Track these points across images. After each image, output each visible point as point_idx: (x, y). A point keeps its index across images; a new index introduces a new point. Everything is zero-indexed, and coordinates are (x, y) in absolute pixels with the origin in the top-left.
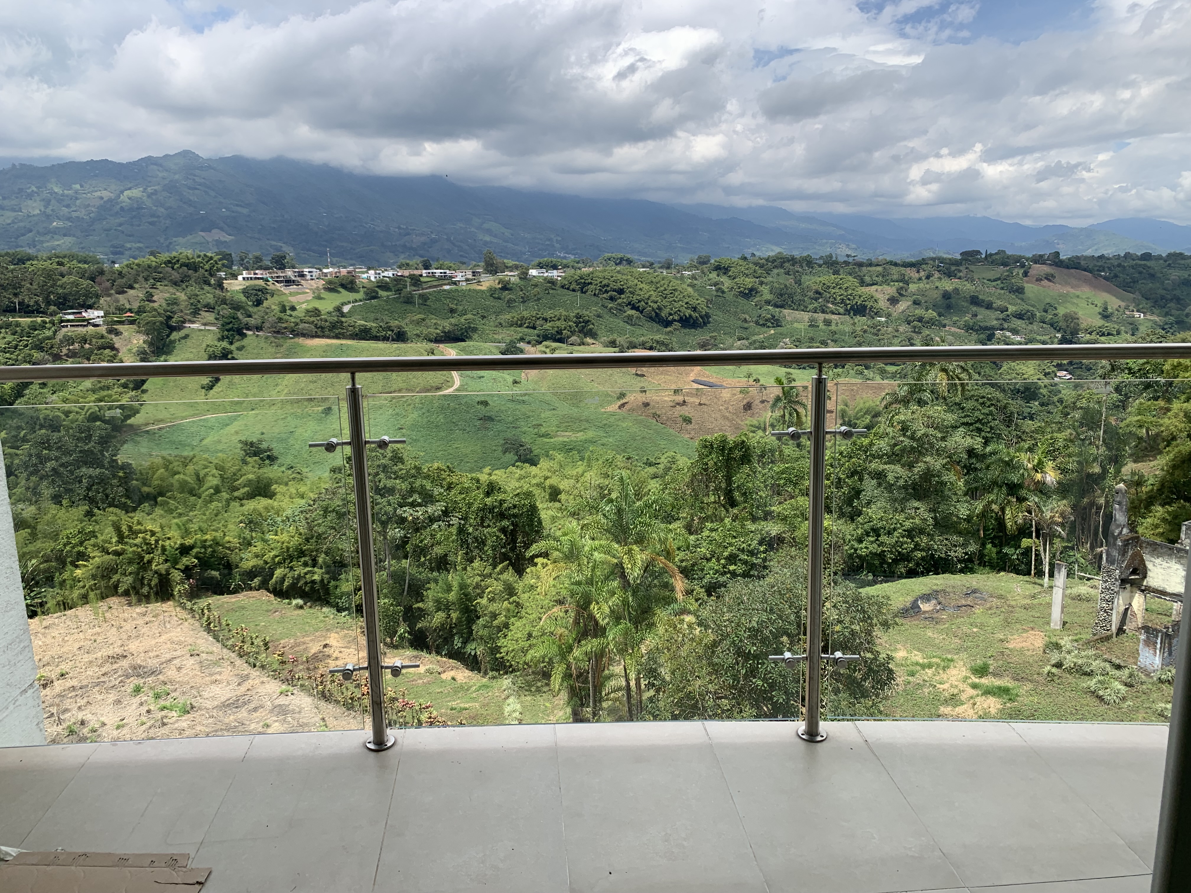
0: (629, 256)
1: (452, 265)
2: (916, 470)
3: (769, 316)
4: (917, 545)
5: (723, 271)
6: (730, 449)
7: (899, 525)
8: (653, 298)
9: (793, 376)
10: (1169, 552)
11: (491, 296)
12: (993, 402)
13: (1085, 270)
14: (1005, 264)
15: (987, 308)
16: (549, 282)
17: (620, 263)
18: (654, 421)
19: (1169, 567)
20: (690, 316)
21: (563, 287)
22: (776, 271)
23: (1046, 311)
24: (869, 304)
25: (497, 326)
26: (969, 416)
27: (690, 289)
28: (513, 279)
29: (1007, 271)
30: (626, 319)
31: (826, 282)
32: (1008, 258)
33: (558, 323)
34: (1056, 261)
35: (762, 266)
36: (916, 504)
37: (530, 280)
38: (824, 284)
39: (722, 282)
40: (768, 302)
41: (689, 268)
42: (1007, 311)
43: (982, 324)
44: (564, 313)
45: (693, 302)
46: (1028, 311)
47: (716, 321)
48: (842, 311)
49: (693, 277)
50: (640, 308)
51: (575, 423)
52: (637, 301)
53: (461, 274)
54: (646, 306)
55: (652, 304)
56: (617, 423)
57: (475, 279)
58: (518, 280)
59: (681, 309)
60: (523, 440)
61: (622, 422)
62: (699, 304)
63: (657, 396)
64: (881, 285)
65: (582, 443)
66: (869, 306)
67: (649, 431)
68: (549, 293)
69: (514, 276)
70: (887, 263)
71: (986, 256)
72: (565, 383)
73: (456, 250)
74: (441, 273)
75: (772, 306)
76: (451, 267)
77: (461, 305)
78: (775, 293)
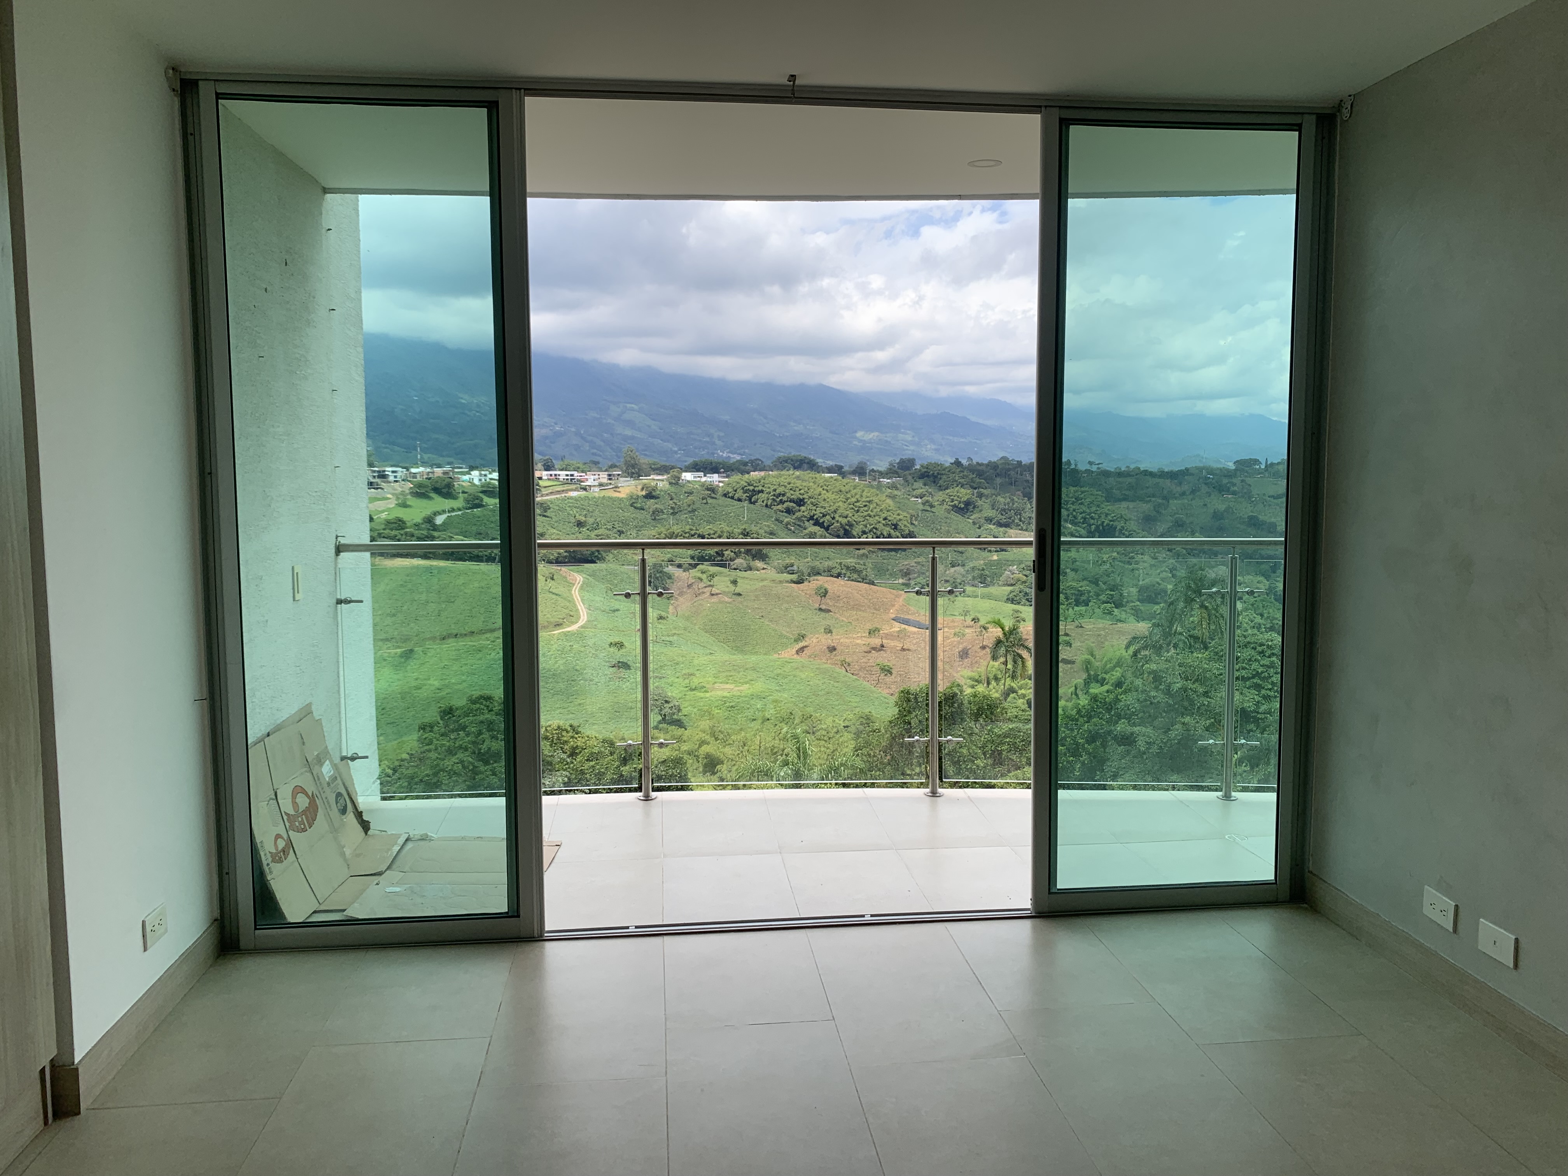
0: (812, 458)
1: (581, 465)
2: (1172, 734)
5: (932, 479)
8: (842, 511)
9: (1022, 615)
11: (632, 505)
16: (708, 489)
17: (801, 466)
18: (844, 671)
21: (725, 495)
22: (998, 480)
24: (1118, 525)
26: (1244, 668)
27: (889, 501)
28: (660, 485)
35: (981, 474)
37: (683, 486)
39: (931, 494)
40: (989, 520)
41: (890, 474)
44: (727, 529)
45: (893, 518)
48: (1084, 532)
49: (894, 486)
50: (825, 524)
51: (739, 672)
52: (821, 515)
53: (592, 477)
54: (833, 521)
55: (840, 519)
56: (794, 673)
57: (610, 484)
58: (668, 486)
59: (877, 526)
60: (670, 694)
61: (801, 671)
62: (900, 520)
63: (847, 638)
64: (1133, 501)
65: (747, 699)
66: (1118, 528)
67: (836, 684)
68: (707, 503)
69: (663, 480)
70: (1141, 473)
71: (1266, 467)
72: (726, 619)
73: (587, 447)
74: (567, 475)
75: (994, 524)
76: (579, 468)
77: (591, 517)
78: (998, 508)
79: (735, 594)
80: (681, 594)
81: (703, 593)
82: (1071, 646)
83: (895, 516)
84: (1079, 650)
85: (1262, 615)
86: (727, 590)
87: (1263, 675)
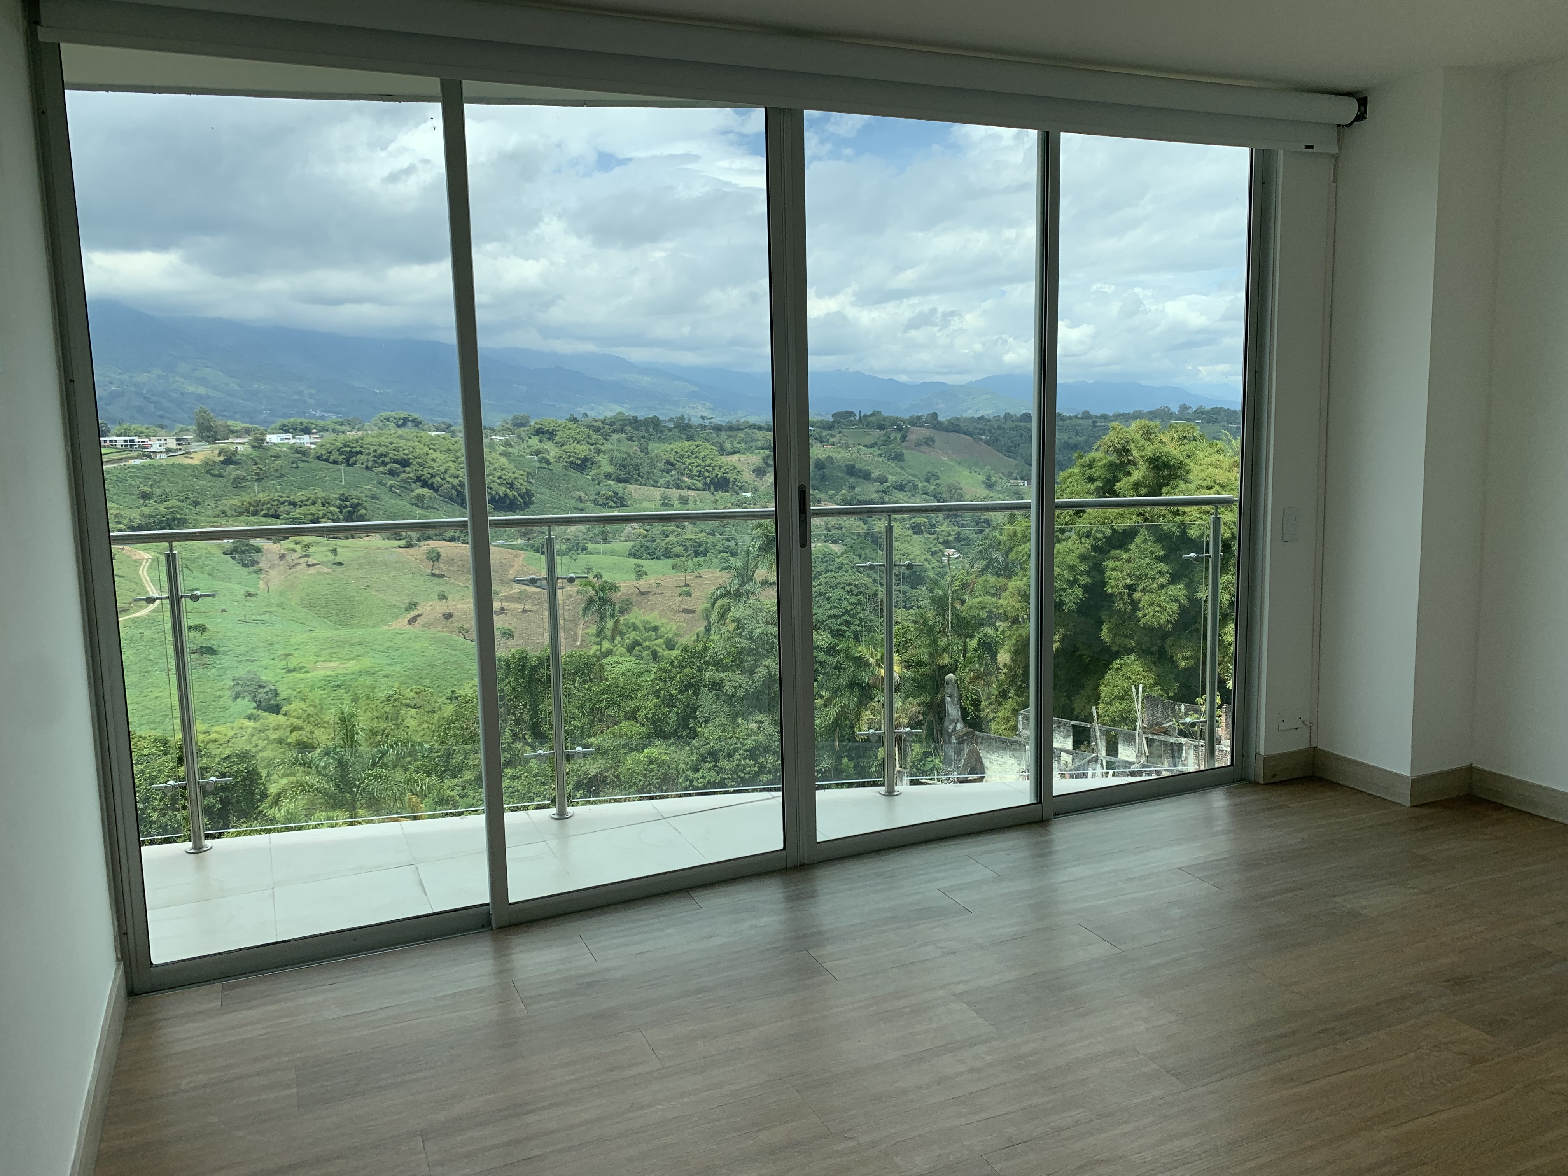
0: (416, 415)
1: (143, 429)
2: (756, 677)
3: (610, 493)
4: (762, 767)
5: (547, 436)
6: (533, 668)
7: (739, 745)
8: (452, 471)
9: (644, 569)
10: (1003, 746)
11: (208, 472)
12: (862, 589)
13: (965, 433)
14: (881, 427)
15: (865, 479)
16: (297, 452)
17: (404, 425)
18: (461, 638)
19: (1004, 763)
20: (506, 495)
21: (319, 458)
22: (615, 436)
23: (928, 480)
24: (731, 477)
25: (218, 516)
26: (835, 607)
27: (503, 460)
28: (241, 448)
29: (884, 435)
30: (414, 501)
31: (679, 450)
32: (884, 420)
33: (313, 509)
34: (934, 422)
35: (597, 430)
36: (760, 717)
37: (268, 449)
38: (677, 453)
39: (547, 451)
40: (608, 476)
41: (503, 431)
42: (886, 481)
43: (859, 497)
44: (321, 494)
45: (508, 476)
46: (909, 482)
47: (542, 501)
48: (700, 485)
49: (507, 444)
50: (435, 486)
51: (343, 648)
52: (430, 476)
53: (158, 442)
54: (443, 482)
55: (451, 480)
56: (406, 644)
57: (180, 449)
58: (250, 450)
59: (492, 486)
60: (264, 678)
61: (414, 642)
62: (516, 478)
63: (463, 603)
64: (744, 454)
65: (354, 676)
66: (732, 479)
67: (454, 653)
68: (297, 467)
69: (243, 444)
70: (750, 427)
71: (860, 418)
72: (327, 592)
73: (152, 407)
74: (125, 441)
75: (613, 480)
76: (142, 432)
77: (159, 487)
78: (616, 464)
79: (334, 564)
80: (272, 567)
81: (299, 564)
82: (690, 596)
83: (510, 475)
84: (699, 599)
85: (860, 556)
86: (326, 559)
87: (852, 612)
